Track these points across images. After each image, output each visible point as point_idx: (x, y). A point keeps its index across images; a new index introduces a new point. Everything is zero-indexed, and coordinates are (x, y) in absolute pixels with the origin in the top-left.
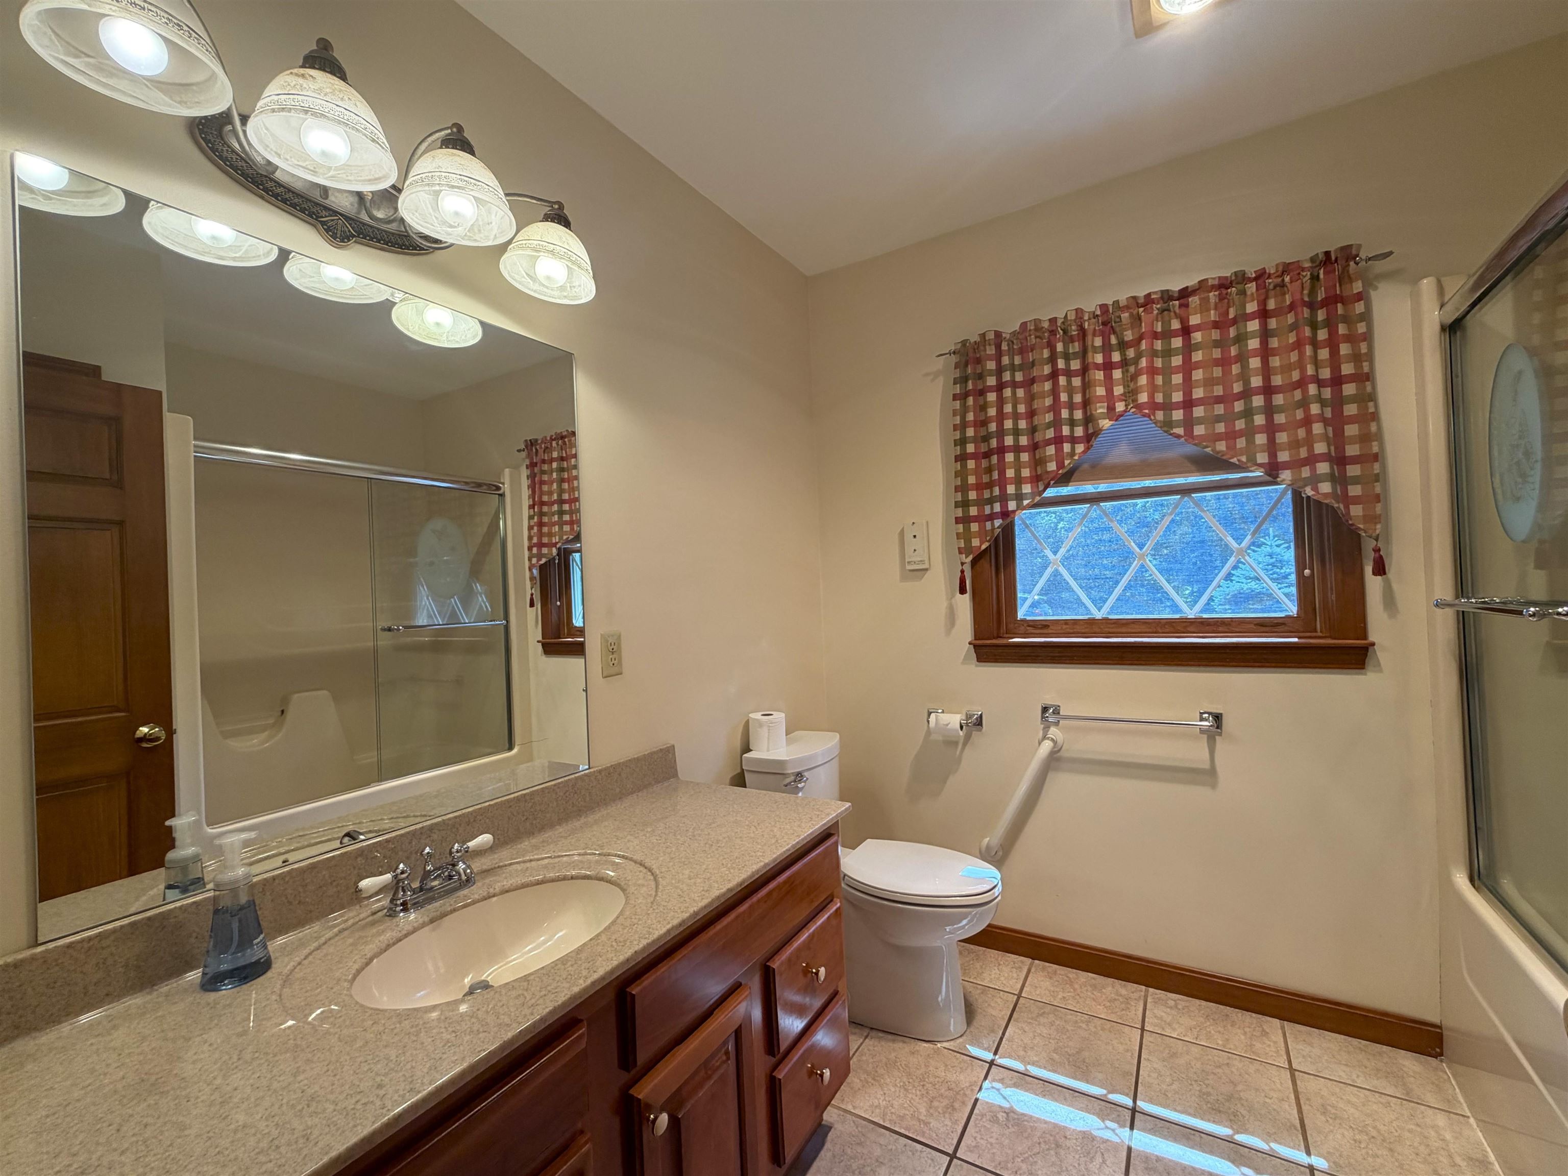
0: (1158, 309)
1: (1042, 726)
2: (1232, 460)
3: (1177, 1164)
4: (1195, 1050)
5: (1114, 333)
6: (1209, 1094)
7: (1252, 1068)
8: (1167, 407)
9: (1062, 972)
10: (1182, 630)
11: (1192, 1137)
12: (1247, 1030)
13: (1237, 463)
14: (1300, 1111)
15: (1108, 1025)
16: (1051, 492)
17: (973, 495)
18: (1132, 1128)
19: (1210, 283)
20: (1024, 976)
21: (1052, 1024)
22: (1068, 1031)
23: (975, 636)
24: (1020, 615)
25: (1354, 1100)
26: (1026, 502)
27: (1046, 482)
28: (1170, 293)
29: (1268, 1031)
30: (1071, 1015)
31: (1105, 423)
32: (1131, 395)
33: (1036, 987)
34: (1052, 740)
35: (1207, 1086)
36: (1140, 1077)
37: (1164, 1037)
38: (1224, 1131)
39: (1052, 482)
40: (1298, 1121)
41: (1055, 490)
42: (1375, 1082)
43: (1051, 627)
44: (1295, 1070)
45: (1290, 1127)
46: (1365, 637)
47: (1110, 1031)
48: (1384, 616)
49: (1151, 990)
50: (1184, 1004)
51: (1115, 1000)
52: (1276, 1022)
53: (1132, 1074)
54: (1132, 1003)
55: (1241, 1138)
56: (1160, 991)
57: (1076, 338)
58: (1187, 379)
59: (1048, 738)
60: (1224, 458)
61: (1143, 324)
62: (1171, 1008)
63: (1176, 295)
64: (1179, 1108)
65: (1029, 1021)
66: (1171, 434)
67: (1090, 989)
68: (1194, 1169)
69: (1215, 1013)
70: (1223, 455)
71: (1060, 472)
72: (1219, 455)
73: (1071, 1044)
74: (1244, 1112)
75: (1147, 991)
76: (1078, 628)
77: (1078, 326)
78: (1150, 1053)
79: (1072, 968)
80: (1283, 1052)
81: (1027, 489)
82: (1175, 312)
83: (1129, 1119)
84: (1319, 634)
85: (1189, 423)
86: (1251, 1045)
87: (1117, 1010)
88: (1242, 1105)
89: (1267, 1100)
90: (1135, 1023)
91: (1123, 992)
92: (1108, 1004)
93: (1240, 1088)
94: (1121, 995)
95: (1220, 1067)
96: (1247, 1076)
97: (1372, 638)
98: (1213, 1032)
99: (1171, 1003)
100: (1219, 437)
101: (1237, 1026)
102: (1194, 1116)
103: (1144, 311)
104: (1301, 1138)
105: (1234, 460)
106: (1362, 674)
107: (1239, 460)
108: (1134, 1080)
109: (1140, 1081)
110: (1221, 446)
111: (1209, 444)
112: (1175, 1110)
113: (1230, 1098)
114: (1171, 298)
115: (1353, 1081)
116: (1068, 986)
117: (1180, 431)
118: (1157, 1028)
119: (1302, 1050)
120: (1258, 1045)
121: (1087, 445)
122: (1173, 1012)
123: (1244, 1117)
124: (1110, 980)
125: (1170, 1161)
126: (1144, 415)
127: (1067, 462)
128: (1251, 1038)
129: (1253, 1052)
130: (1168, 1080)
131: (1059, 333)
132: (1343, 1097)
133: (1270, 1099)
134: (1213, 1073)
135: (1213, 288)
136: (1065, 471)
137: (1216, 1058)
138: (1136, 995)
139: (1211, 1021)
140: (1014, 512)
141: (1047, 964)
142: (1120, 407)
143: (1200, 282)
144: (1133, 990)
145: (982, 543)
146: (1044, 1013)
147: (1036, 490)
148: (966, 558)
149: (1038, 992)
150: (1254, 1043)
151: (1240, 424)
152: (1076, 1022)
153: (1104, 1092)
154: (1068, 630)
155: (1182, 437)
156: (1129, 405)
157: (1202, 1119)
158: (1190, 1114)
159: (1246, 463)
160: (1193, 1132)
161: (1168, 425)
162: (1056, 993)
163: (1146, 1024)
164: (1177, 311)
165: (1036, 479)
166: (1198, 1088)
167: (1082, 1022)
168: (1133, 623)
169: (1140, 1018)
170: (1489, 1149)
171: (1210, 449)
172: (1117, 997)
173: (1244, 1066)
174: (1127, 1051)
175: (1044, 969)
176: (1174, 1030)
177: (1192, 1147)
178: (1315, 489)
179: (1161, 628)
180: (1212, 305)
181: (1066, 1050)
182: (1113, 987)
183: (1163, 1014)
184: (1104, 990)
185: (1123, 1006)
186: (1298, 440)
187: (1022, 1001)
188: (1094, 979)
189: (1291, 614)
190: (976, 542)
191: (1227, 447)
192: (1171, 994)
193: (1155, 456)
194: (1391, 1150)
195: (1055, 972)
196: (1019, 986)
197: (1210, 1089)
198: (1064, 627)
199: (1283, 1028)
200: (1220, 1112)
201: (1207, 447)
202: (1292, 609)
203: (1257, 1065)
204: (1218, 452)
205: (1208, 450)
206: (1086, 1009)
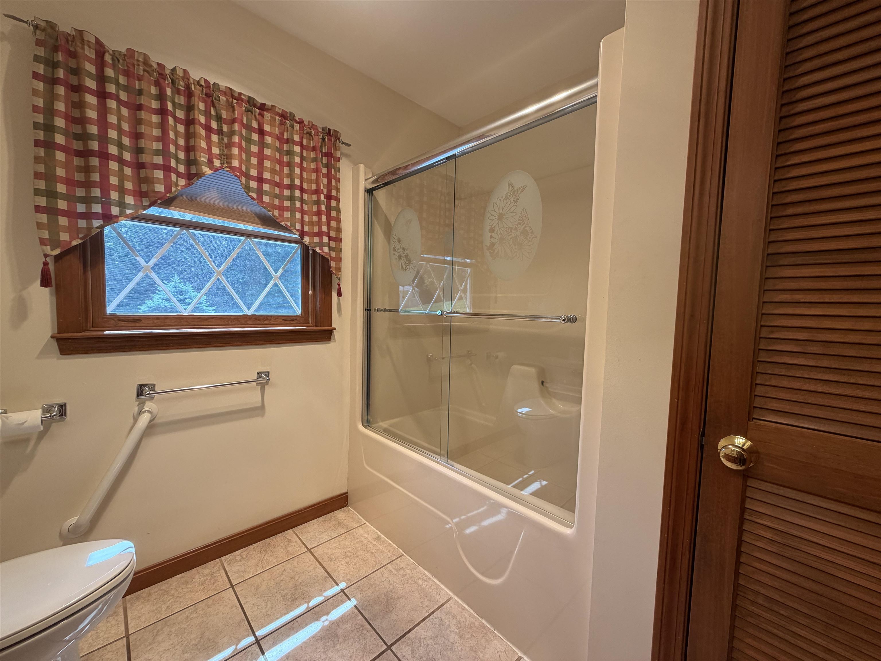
0: (246, 108)
1: (138, 403)
2: (281, 223)
3: (296, 649)
4: (265, 575)
5: (214, 106)
6: (286, 594)
7: (295, 563)
8: (248, 177)
9: (156, 590)
10: (244, 323)
11: (293, 626)
12: (282, 545)
13: (285, 226)
14: (324, 568)
15: (210, 601)
16: (154, 211)
17: (61, 188)
18: (263, 653)
19: (277, 110)
20: (123, 617)
21: (169, 635)
22: (185, 629)
23: (59, 329)
24: (109, 310)
25: (336, 545)
26: (128, 212)
27: (153, 199)
28: (255, 102)
29: (290, 538)
30: (181, 614)
31: (207, 170)
32: (226, 158)
33: (139, 617)
34: (149, 412)
35: (283, 590)
36: (249, 617)
37: (247, 581)
38: (303, 608)
39: (159, 201)
40: (326, 573)
41: (159, 209)
42: (337, 532)
43: (143, 321)
44: (311, 549)
45: (325, 578)
46: (330, 325)
47: (214, 604)
48: (337, 316)
49: (223, 558)
50: (245, 553)
51: (205, 580)
52: (290, 531)
53: (243, 620)
54: (218, 575)
55: (312, 603)
56: (229, 555)
57: (182, 93)
58: (261, 163)
59: (145, 412)
60: (277, 220)
61: (236, 112)
62: (240, 561)
63: (259, 105)
64: (279, 615)
65: (149, 648)
66: (249, 196)
67: (183, 586)
68: (305, 643)
69: (263, 546)
70: (277, 219)
71: (168, 195)
72: (275, 218)
73: (193, 636)
74: (305, 589)
75: (221, 561)
76: (168, 322)
77: (186, 84)
78: (245, 598)
79: (161, 581)
80: (302, 544)
81: (130, 200)
82: (255, 116)
83: (258, 650)
84: (310, 324)
85: (260, 192)
86: (288, 551)
87: (211, 586)
88: (303, 586)
89: (310, 574)
90: (226, 586)
91: (207, 571)
92: (203, 587)
93: (297, 578)
94: (207, 575)
95: (282, 574)
96: (295, 569)
97: (333, 326)
98: (268, 558)
99: (238, 558)
100: (274, 207)
101: (276, 546)
102: (288, 613)
103: (236, 103)
104: (331, 580)
105: (282, 223)
106: (328, 344)
107: (286, 224)
108: (246, 623)
109: (250, 619)
110: (276, 213)
111: (271, 209)
112: (277, 619)
113: (296, 587)
114: (255, 106)
115: (331, 536)
116: (166, 596)
117: (254, 195)
118: (240, 579)
119: (307, 537)
120: (290, 549)
121: (188, 182)
122: (243, 562)
123: (307, 591)
124: (194, 571)
125: (293, 651)
126: (236, 176)
127: (173, 189)
128: (286, 548)
129: (291, 554)
130: (264, 604)
131: (168, 80)
132: (332, 547)
133: (311, 572)
134: (281, 581)
135: (278, 114)
136: (172, 195)
137: (278, 571)
138: (216, 568)
139: (264, 552)
140: (117, 217)
141: (139, 592)
142: (217, 163)
143: (272, 106)
144: (213, 566)
145: (72, 239)
146: (158, 631)
147: (139, 203)
148: (52, 250)
149: (143, 620)
150: (288, 549)
151: (287, 204)
152: (187, 617)
153: (233, 648)
154: (159, 324)
155: (256, 200)
156: (224, 164)
157: (292, 611)
158: (285, 614)
159: (290, 227)
160: (292, 623)
161: (247, 188)
162: (160, 609)
163: (232, 581)
164: (257, 116)
165: (140, 194)
166: (280, 596)
167: (191, 613)
168: (213, 318)
169: (227, 581)
170: (377, 531)
171: (271, 213)
172: (205, 578)
173: (291, 564)
174: (232, 608)
175: (138, 598)
176: (249, 572)
177: (297, 631)
178: (322, 249)
179: (231, 322)
180: (277, 125)
181: (192, 644)
182: (199, 573)
183: (238, 568)
184: (194, 580)
185: (213, 581)
186: (313, 222)
187: (131, 638)
188: (182, 577)
189: (298, 314)
190: (64, 237)
191: (279, 215)
192: (235, 553)
193: (236, 207)
194: (358, 556)
195: (150, 594)
196: (123, 628)
197: (286, 591)
198: (156, 321)
199: (294, 532)
200: (296, 599)
201: (269, 211)
202: (298, 311)
203: (296, 560)
204: (275, 216)
205: (270, 213)
206: (189, 602)
